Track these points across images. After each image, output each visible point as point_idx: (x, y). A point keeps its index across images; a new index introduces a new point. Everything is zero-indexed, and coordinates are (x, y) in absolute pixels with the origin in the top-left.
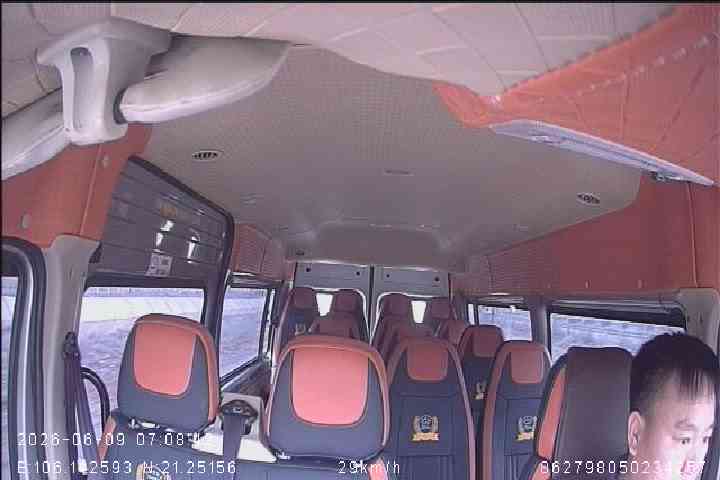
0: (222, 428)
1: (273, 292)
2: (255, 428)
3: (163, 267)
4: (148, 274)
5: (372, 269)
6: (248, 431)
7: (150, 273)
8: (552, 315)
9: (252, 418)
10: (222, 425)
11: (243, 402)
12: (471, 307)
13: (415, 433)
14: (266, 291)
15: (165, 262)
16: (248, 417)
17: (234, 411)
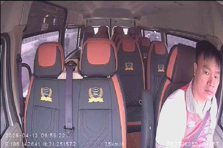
0: (66, 71)
1: (80, 29)
2: (76, 69)
3: (46, 28)
4: (41, 30)
5: (111, 19)
6: (74, 70)
7: (42, 30)
8: (168, 35)
9: (75, 66)
10: (66, 69)
11: (72, 61)
12: (142, 30)
13: (126, 67)
14: (78, 29)
15: (46, 26)
16: (74, 66)
17: (70, 64)
